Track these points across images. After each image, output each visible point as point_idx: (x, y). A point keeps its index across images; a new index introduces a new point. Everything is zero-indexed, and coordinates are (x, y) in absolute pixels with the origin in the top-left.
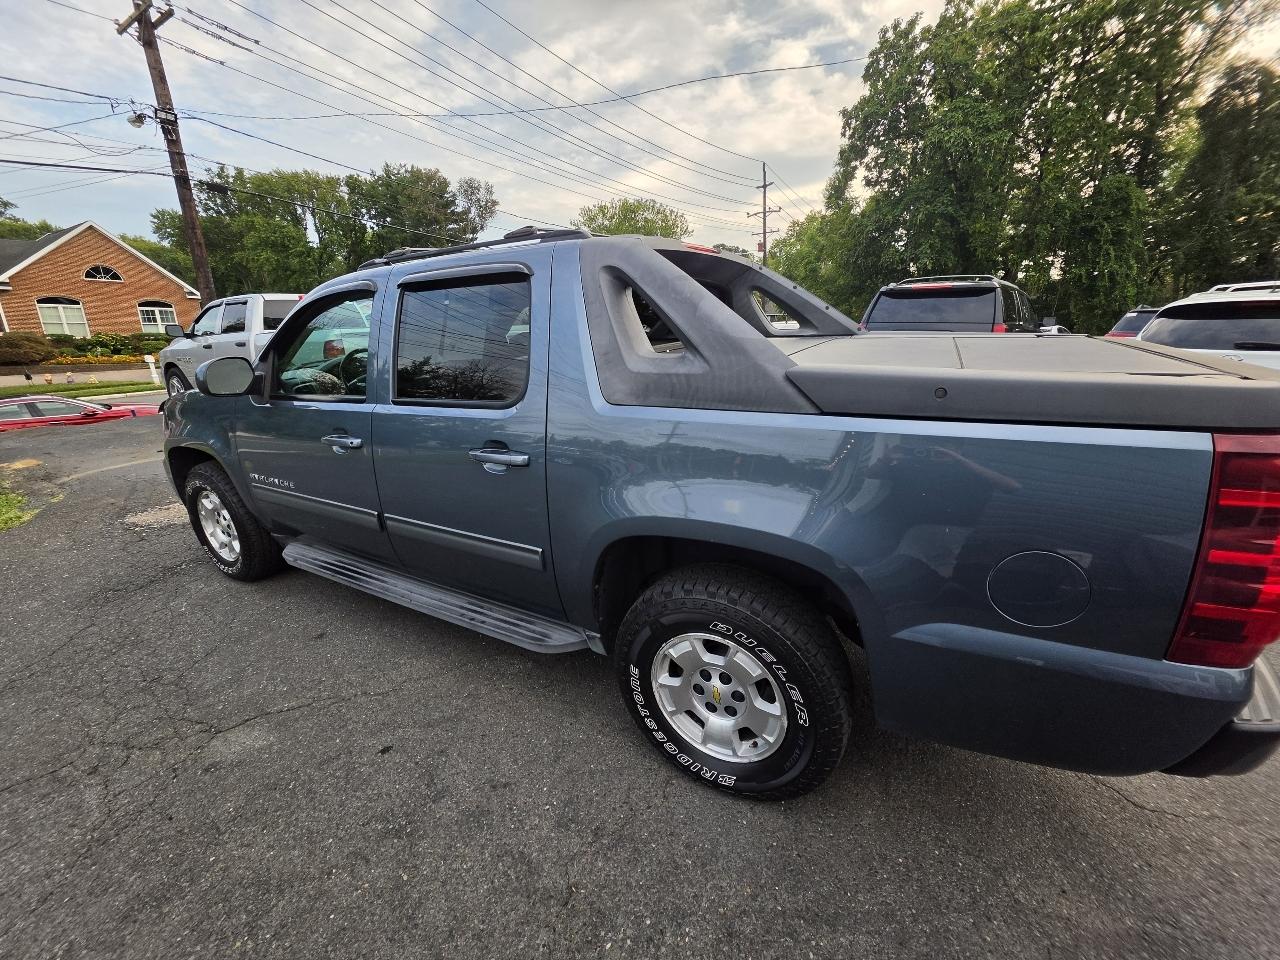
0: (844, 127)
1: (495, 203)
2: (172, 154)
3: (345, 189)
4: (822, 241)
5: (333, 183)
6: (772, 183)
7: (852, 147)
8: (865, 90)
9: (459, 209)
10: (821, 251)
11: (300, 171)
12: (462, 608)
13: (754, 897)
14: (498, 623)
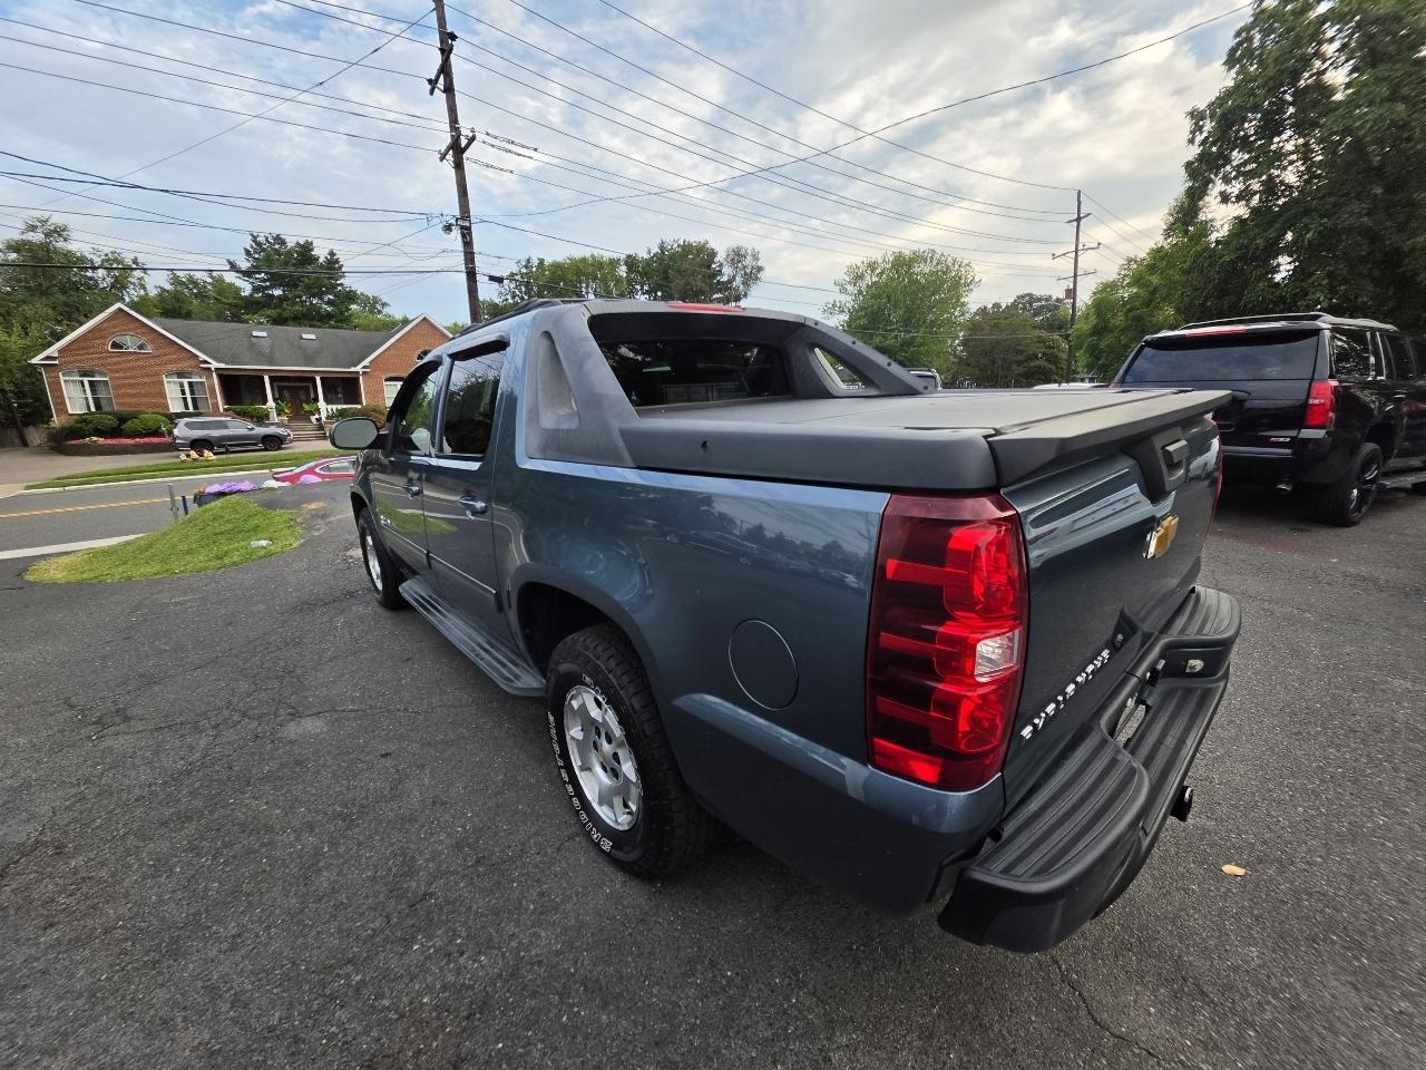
0: (1193, 132)
1: (760, 269)
2: (466, 253)
3: (624, 268)
4: (1155, 279)
5: (614, 263)
6: (1089, 214)
7: (1202, 157)
8: (1229, 80)
9: (725, 279)
10: (1153, 292)
11: (588, 255)
12: (479, 645)
13: (558, 953)
14: (495, 664)
